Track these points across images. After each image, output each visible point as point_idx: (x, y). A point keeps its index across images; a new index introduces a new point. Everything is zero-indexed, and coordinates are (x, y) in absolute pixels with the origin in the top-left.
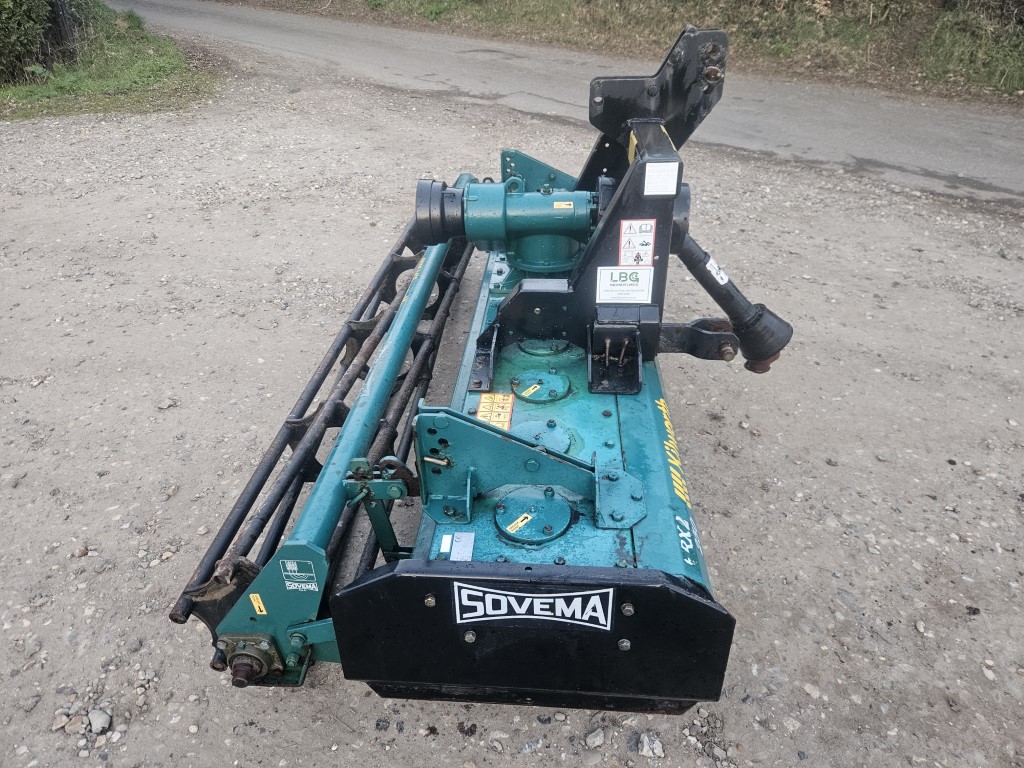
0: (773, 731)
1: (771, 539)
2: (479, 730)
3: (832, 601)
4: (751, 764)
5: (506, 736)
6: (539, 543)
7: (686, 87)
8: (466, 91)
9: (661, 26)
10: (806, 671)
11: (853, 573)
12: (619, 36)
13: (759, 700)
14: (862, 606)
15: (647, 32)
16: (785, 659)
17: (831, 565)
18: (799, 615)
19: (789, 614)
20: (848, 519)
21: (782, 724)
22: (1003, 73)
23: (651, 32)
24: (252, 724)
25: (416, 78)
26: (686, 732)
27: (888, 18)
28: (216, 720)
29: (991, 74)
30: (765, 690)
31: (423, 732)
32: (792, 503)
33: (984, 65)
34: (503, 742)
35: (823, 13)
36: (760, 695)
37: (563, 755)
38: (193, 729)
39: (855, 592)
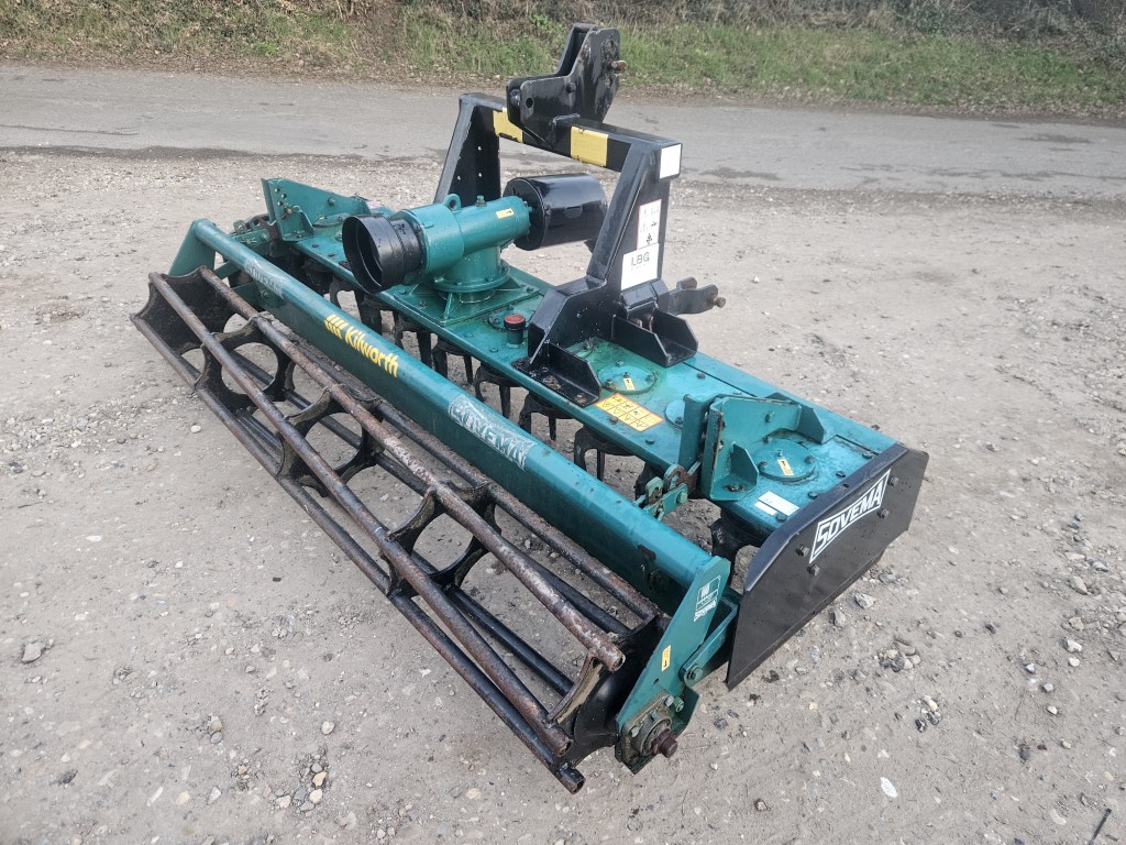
2: (778, 671)
5: (796, 661)
7: (595, 81)
9: (99, 25)
12: (42, 39)
15: (81, 34)
22: (477, 61)
23: (88, 33)
24: (636, 812)
27: (355, 13)
28: (606, 837)
29: (468, 62)
31: (750, 704)
33: (459, 54)
34: (800, 665)
35: (289, 8)
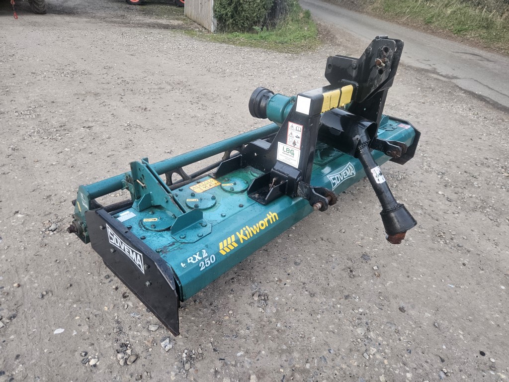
0: (216, 377)
1: (319, 316)
2: (128, 298)
3: (313, 358)
4: (193, 379)
5: (132, 306)
6: (147, 229)
8: (438, 71)
10: (261, 371)
11: (340, 357)
13: (226, 364)
14: (325, 371)
16: (258, 360)
17: (334, 346)
18: (289, 351)
19: (285, 347)
20: (372, 335)
21: (223, 378)
25: (418, 60)
26: (186, 351)
30: (233, 363)
31: (114, 287)
32: (351, 311)
34: (129, 307)
36: (229, 363)
37: (140, 325)
38: (68, 244)
39: (330, 363)
